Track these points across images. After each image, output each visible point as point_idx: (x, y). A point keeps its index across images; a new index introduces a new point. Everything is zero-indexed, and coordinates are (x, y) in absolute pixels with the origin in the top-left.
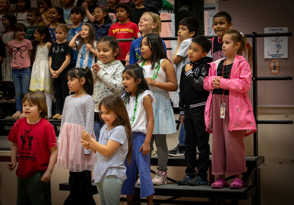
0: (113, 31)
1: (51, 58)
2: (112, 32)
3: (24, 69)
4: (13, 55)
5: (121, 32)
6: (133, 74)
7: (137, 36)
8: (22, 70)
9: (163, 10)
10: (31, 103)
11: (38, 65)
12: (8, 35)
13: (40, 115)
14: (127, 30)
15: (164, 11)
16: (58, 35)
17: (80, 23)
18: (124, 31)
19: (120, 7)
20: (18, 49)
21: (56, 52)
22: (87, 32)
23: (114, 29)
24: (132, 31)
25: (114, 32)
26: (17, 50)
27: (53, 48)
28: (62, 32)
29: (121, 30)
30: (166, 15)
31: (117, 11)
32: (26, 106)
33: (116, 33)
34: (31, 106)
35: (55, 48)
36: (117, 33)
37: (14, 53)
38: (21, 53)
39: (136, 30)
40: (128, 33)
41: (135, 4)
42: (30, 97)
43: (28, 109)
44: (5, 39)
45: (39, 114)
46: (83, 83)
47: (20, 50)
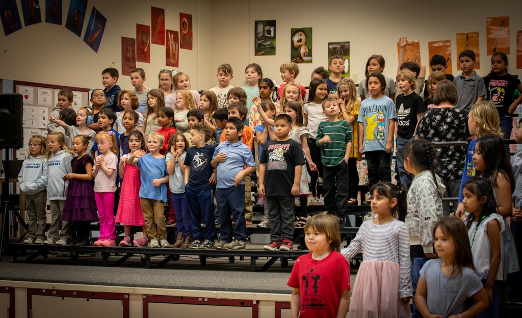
6: (475, 189)
10: (316, 230)
13: (330, 246)
32: (310, 234)
34: (316, 234)
42: (315, 221)
43: (312, 239)
45: (328, 245)
46: (393, 205)
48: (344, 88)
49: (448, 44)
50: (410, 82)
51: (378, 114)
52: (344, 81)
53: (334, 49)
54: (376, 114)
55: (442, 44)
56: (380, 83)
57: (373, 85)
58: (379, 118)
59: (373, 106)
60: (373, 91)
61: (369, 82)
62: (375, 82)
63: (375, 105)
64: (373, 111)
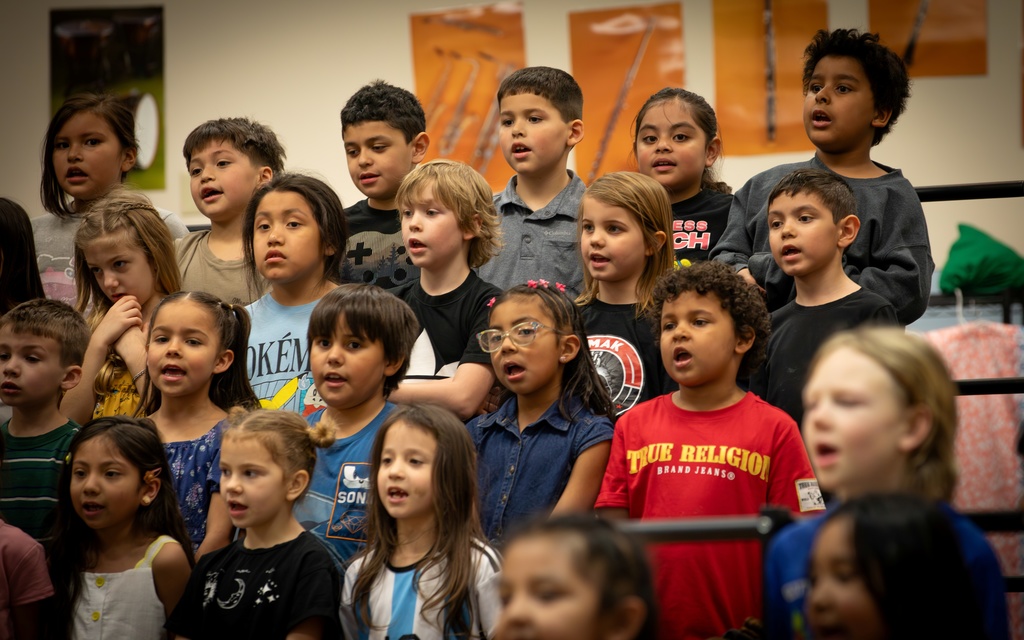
0: (633, 455)
2: (626, 463)
5: (688, 470)
7: (795, 503)
9: (966, 304)
14: (728, 454)
15: (973, 309)
16: (232, 481)
17: (376, 408)
18: (708, 465)
19: (685, 288)
22: (421, 475)
23: (641, 444)
24: (757, 464)
25: (638, 461)
28: (260, 460)
29: (688, 453)
30: (991, 334)
31: (665, 321)
33: (649, 469)
35: (219, 579)
36: (660, 471)
39: (788, 461)
40: (731, 476)
41: (788, 269)
48: (111, 248)
49: (670, 23)
50: (464, 224)
51: (304, 381)
52: (108, 214)
53: (84, 42)
54: (295, 383)
55: (636, 24)
57: (278, 230)
58: (308, 401)
59: (281, 342)
60: (274, 265)
61: (257, 218)
62: (287, 213)
63: (289, 334)
64: (282, 369)
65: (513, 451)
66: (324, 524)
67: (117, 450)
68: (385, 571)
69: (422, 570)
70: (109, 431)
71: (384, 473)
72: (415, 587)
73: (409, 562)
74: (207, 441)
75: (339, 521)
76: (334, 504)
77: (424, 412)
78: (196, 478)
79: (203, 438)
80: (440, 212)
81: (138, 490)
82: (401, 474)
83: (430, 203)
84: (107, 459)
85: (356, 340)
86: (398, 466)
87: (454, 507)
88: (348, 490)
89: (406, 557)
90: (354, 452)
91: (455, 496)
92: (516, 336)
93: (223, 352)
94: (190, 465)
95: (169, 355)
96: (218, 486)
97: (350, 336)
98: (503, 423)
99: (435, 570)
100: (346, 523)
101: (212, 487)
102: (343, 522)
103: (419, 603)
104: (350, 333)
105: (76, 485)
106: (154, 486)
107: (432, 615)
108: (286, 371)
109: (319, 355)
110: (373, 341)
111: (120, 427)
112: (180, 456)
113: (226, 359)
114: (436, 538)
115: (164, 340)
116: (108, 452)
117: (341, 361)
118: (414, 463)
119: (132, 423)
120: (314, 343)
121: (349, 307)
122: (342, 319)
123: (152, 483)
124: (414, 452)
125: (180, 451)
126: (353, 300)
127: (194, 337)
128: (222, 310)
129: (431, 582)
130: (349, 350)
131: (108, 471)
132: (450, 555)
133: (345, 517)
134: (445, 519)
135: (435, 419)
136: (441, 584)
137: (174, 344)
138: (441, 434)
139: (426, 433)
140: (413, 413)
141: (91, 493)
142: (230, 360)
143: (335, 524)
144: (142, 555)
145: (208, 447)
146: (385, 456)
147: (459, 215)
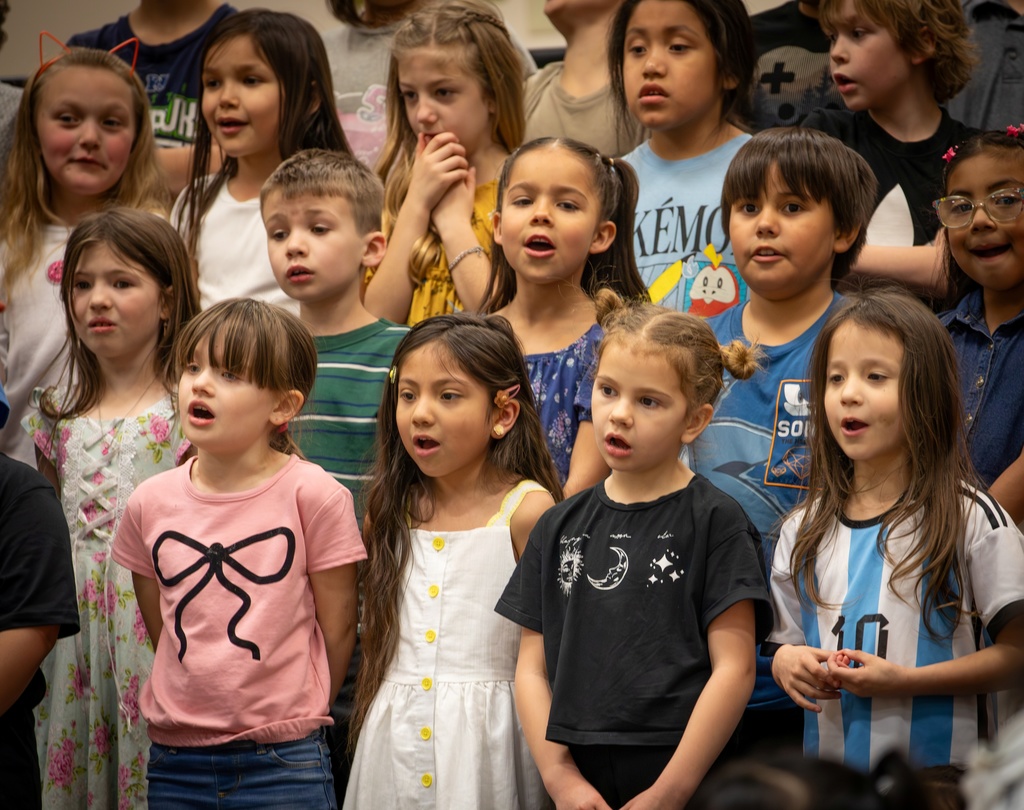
1: (533, 649)
3: (261, 756)
4: (167, 612)
8: (237, 759)
11: (411, 721)
12: (116, 425)
16: (620, 408)
20: (216, 557)
21: (597, 584)
26: (206, 567)
27: (556, 551)
35: (583, 548)
37: (177, 594)
38: (239, 602)
44: (95, 459)
47: (226, 569)
48: (439, 65)
50: (906, 42)
51: (691, 265)
52: (441, 18)
54: (678, 268)
56: (707, 45)
57: (657, 56)
58: (696, 293)
59: (659, 212)
60: (651, 107)
61: (629, 37)
62: (669, 32)
63: (671, 200)
64: (661, 248)
65: (981, 358)
66: (760, 467)
67: (456, 363)
68: (837, 526)
69: (890, 526)
70: (444, 336)
71: (833, 396)
72: (881, 548)
73: (871, 515)
74: (576, 352)
75: (781, 462)
76: (772, 438)
77: (880, 306)
78: (561, 406)
79: (572, 348)
80: (869, 31)
81: (488, 417)
82: (858, 398)
83: (853, 20)
84: (441, 376)
85: (794, 200)
86: (854, 385)
87: (932, 434)
88: (791, 419)
89: (868, 506)
90: (798, 364)
91: (934, 420)
92: (993, 207)
93: (603, 224)
94: (554, 386)
95: (535, 222)
96: (589, 413)
97: (786, 195)
98: (967, 320)
99: (908, 524)
100: (791, 465)
101: (581, 414)
102: (787, 463)
103: (886, 571)
104: (787, 189)
105: (404, 413)
106: (510, 410)
107: (906, 585)
108: (666, 251)
109: (742, 224)
110: (818, 201)
111: (459, 329)
112: (539, 374)
113: (606, 234)
114: (910, 478)
115: (526, 203)
116: (442, 366)
117: (775, 229)
118: (875, 379)
119: (476, 324)
120: (733, 209)
121: (783, 155)
122: (774, 170)
123: (506, 406)
124: (874, 364)
125: (539, 367)
126: (789, 146)
127: (569, 198)
128: (603, 165)
129: (903, 541)
130: (786, 215)
131: (445, 394)
132: (929, 503)
133: (789, 457)
134: (921, 452)
135: (898, 315)
136: (917, 542)
137: (542, 207)
138: (909, 334)
139: (888, 335)
140: (867, 309)
141: (423, 424)
142: (610, 236)
143: (776, 466)
144: (496, 508)
145: (577, 361)
146: (833, 372)
147: (896, 32)
